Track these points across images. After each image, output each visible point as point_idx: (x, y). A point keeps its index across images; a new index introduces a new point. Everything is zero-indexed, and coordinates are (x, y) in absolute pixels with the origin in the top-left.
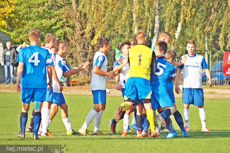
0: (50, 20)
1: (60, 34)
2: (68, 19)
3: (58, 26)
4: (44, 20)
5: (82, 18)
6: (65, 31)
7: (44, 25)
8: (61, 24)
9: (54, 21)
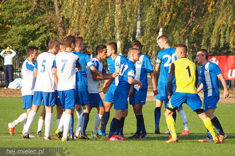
0: (33, 25)
1: (43, 38)
2: (51, 24)
3: (41, 31)
4: (27, 25)
5: (65, 23)
6: (48, 36)
7: (27, 30)
8: (44, 29)
9: (37, 26)
